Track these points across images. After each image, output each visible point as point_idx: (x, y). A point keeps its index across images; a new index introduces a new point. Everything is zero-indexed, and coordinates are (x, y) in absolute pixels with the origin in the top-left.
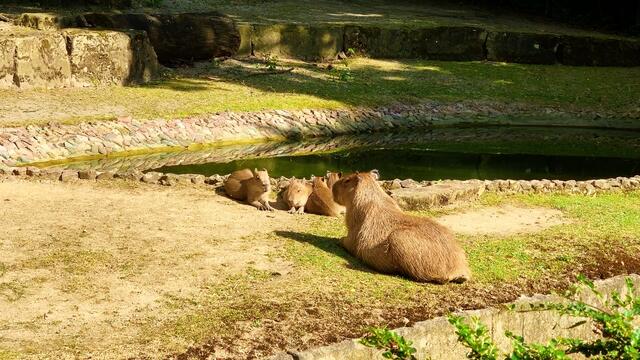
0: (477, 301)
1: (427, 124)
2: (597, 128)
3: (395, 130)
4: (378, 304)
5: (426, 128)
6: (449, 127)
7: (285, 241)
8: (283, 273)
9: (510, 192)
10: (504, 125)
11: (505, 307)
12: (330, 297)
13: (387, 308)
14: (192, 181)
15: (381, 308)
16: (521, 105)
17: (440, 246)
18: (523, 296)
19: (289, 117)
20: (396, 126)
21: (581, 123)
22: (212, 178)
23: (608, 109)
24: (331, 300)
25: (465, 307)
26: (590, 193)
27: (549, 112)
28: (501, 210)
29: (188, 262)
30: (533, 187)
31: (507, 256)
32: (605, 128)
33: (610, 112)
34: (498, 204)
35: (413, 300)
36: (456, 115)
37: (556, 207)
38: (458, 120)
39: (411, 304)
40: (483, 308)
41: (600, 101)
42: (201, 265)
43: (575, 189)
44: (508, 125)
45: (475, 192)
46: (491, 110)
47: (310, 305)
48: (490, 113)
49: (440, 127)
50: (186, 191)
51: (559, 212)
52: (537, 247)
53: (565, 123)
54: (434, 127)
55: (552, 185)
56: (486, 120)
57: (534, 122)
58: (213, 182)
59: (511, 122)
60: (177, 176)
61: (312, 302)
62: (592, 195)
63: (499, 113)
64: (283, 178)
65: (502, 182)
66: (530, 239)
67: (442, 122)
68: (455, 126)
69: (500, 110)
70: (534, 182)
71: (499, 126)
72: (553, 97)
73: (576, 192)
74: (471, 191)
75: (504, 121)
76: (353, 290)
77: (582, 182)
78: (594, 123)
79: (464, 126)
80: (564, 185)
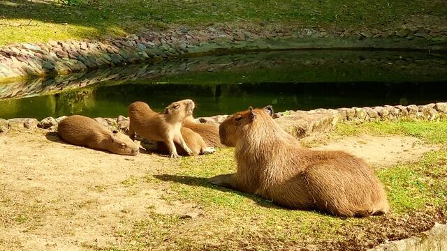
0: (400, 231)
1: (183, 53)
2: (364, 49)
3: (151, 61)
4: (309, 240)
5: (182, 57)
6: (204, 54)
7: (168, 184)
8: (194, 215)
9: (357, 120)
10: (263, 50)
11: (425, 235)
12: (261, 236)
13: (320, 243)
14: (25, 126)
15: (314, 243)
16: (278, 26)
17: (362, 177)
18: (437, 224)
19: (38, 51)
20: (151, 56)
21: (346, 44)
22: (45, 121)
23: (371, 27)
24: (264, 239)
25: (391, 238)
26: (433, 118)
27: (309, 33)
28: (361, 140)
29: (84, 211)
30: (379, 114)
31: (403, 185)
32: (372, 49)
33: (375, 30)
34: (354, 133)
35: (341, 234)
36: (211, 41)
37: (410, 134)
38: (214, 47)
39: (341, 238)
40: (407, 237)
41: (361, 18)
42: (100, 213)
43: (419, 114)
44: (268, 50)
45: (330, 121)
46: (247, 33)
47: (246, 245)
48: (246, 37)
49: (195, 55)
50: (21, 137)
51: (416, 139)
52: (428, 174)
53: (328, 45)
54: (190, 56)
55: (397, 111)
56: (242, 45)
57: (297, 45)
58: (47, 126)
59: (270, 46)
60: (8, 121)
61: (247, 242)
62: (436, 119)
63: (256, 37)
64: (121, 117)
65: (349, 110)
66: (416, 167)
67: (197, 50)
68: (211, 53)
69: (257, 33)
70: (378, 109)
71: (258, 51)
72: (310, 17)
73: (421, 117)
74: (325, 121)
75: (263, 46)
76: (279, 227)
77: (425, 107)
78: (359, 44)
79: (221, 53)
80: (408, 110)
